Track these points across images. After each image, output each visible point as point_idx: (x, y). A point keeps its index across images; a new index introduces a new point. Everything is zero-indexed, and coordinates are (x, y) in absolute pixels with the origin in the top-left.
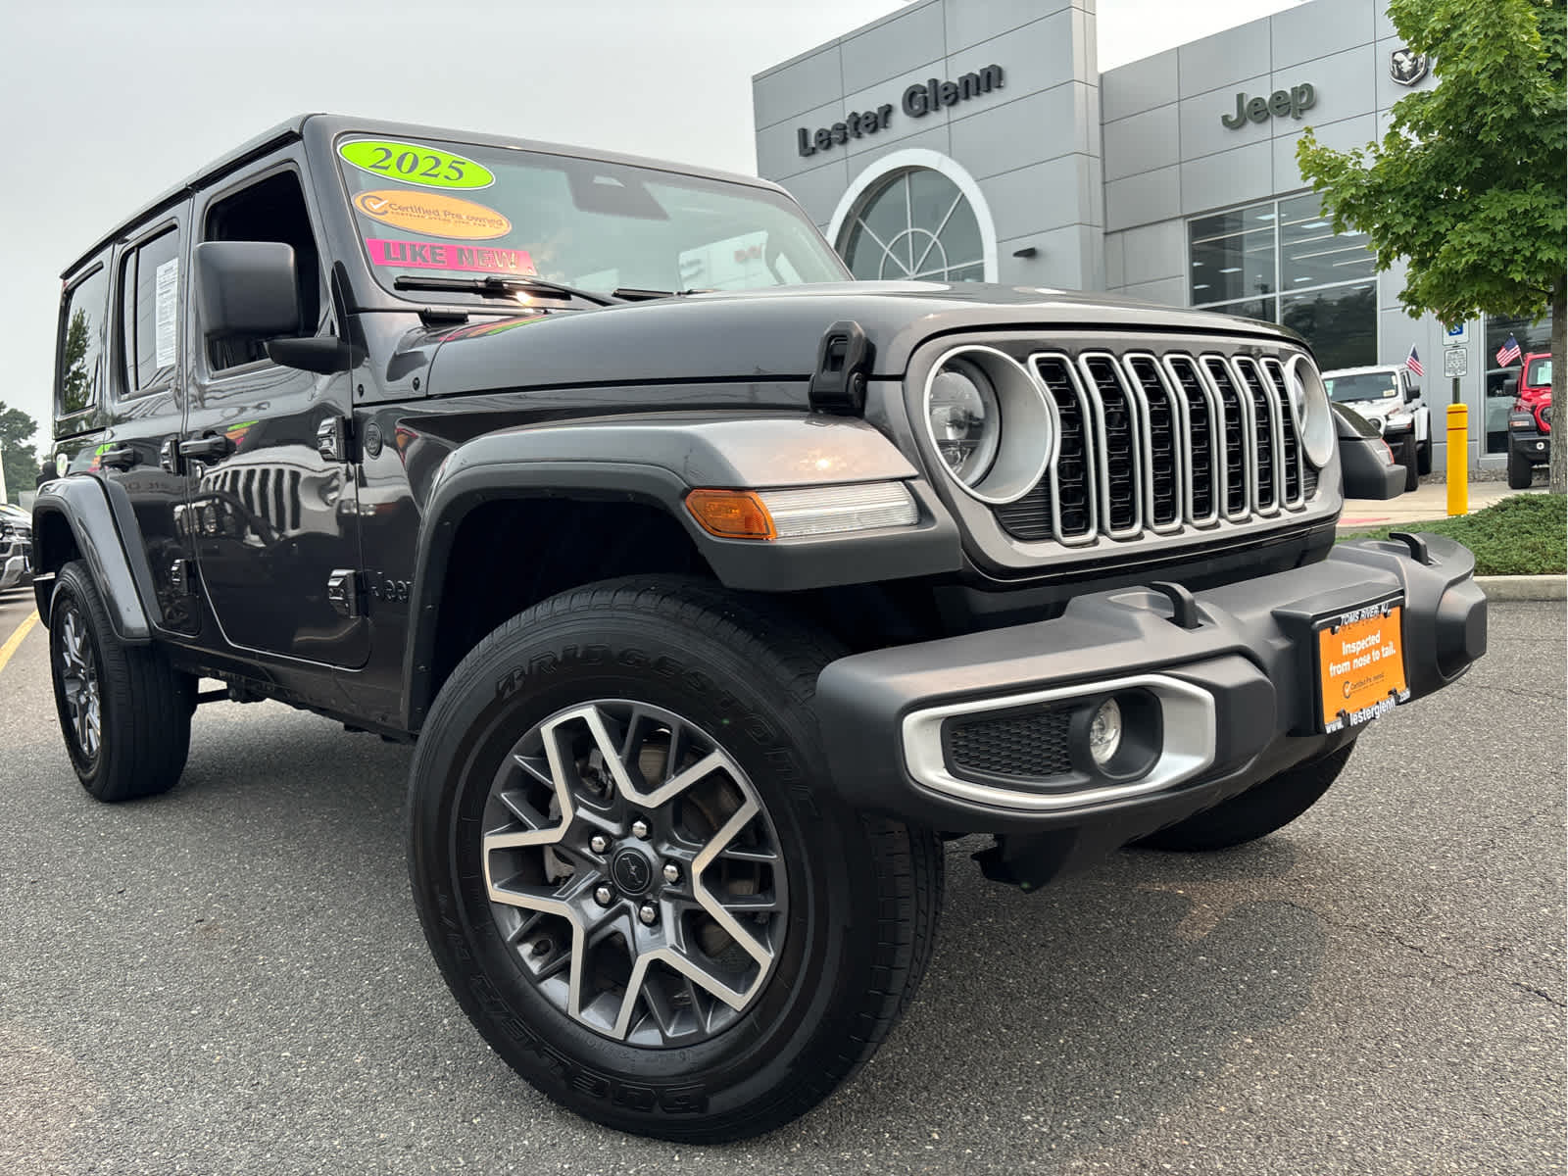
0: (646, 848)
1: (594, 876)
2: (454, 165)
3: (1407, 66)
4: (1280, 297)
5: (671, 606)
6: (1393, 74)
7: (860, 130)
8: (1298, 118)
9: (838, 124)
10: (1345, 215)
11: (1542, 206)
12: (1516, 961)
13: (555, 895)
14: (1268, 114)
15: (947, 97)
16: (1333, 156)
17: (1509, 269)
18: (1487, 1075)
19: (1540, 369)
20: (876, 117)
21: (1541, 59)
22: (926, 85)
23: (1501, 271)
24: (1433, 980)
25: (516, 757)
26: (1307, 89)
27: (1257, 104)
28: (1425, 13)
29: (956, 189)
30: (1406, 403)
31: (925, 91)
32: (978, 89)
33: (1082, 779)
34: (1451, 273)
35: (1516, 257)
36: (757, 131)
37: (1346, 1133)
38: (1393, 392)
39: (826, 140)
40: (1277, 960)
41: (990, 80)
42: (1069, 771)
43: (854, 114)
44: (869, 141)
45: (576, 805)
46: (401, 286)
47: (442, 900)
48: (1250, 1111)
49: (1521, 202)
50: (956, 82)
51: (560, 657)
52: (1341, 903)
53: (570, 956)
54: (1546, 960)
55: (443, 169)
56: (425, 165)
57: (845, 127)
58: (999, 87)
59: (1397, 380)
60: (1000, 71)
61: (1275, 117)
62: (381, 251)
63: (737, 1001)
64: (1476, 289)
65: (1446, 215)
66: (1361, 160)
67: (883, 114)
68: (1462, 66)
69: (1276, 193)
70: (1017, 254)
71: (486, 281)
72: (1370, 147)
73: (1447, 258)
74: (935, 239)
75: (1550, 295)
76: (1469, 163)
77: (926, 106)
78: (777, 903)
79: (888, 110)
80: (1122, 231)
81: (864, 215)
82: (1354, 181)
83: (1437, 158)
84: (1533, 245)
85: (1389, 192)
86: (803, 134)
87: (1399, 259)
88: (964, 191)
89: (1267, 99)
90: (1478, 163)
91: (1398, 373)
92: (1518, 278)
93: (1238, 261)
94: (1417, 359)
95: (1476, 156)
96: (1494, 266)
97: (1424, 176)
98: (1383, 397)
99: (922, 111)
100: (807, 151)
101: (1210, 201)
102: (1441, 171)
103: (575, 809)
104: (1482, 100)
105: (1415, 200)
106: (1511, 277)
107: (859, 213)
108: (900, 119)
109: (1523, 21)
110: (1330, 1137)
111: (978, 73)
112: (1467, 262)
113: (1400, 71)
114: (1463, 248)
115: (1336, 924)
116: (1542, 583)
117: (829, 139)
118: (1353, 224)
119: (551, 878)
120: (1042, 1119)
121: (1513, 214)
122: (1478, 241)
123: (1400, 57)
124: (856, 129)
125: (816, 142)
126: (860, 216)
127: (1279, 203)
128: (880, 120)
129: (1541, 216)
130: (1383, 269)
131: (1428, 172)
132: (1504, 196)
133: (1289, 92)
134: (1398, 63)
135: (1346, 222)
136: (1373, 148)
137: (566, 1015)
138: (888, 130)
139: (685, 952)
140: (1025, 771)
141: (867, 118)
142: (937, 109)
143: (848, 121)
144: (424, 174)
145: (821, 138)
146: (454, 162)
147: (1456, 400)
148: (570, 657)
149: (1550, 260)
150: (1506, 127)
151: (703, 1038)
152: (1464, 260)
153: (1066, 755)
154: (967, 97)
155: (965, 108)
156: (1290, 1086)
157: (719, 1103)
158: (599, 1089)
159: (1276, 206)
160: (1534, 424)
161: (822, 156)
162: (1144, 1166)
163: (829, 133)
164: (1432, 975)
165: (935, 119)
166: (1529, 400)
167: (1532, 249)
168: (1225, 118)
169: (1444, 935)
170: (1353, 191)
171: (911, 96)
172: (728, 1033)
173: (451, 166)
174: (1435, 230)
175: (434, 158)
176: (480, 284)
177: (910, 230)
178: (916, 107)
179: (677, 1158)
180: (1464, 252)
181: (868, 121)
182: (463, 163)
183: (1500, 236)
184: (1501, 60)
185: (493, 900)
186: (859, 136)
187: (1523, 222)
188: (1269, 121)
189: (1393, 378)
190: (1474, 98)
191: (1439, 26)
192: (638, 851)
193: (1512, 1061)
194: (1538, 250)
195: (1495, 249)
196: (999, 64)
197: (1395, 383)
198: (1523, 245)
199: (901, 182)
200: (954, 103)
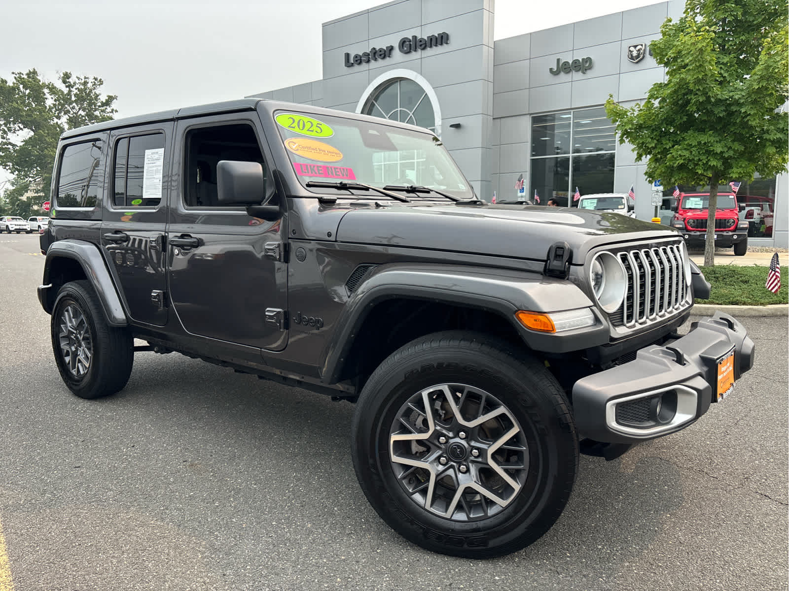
0: (464, 442)
1: (439, 453)
2: (318, 125)
3: (635, 54)
4: (572, 156)
5: (485, 348)
6: (629, 57)
7: (377, 57)
8: (584, 73)
9: (366, 53)
10: (625, 136)
11: (712, 141)
12: (753, 483)
13: (422, 460)
14: (571, 70)
15: (421, 45)
16: (621, 108)
17: (696, 168)
18: (759, 528)
19: (687, 201)
20: (385, 51)
21: (717, 77)
22: (411, 38)
23: (692, 168)
24: (726, 491)
25: (409, 404)
26: (589, 60)
27: (565, 65)
28: (666, 48)
29: (422, 91)
30: (628, 212)
31: (410, 41)
32: (436, 43)
33: (653, 423)
34: (671, 168)
35: (700, 163)
36: (323, 52)
37: (718, 551)
38: (623, 207)
39: (359, 60)
40: (665, 483)
41: (442, 39)
42: (649, 420)
43: (374, 49)
44: (381, 63)
45: (435, 425)
46: (309, 185)
47: (371, 461)
48: (681, 543)
49: (703, 138)
50: (426, 38)
51: (435, 366)
52: (679, 458)
53: (428, 485)
54: (764, 482)
55: (314, 128)
56: (308, 125)
57: (369, 55)
58: (447, 43)
59: (624, 201)
60: (447, 36)
61: (574, 71)
62: (300, 169)
63: (503, 503)
64: (681, 176)
65: (669, 140)
66: (634, 112)
67: (389, 50)
68: (682, 76)
69: (572, 107)
70: (452, 126)
71: (341, 183)
72: (636, 105)
73: (670, 160)
74: (411, 114)
75: (710, 178)
76: (681, 118)
77: (410, 49)
78: (524, 466)
79: (391, 49)
80: (500, 118)
81: (376, 99)
82: (630, 121)
83: (667, 114)
84: (707, 158)
85: (645, 127)
86: (347, 56)
87: (646, 157)
88: (426, 92)
89: (571, 62)
90: (685, 119)
91: (625, 198)
92: (700, 172)
93: (552, 136)
94: (633, 192)
95: (684, 115)
96: (690, 166)
97: (660, 122)
98: (618, 209)
99: (409, 51)
100: (348, 64)
101: (541, 108)
102: (669, 121)
103: (435, 426)
104: (690, 92)
105: (656, 132)
106: (697, 171)
107: (374, 98)
108: (397, 53)
109: (711, 60)
110: (713, 552)
111: (437, 35)
112: (679, 163)
113: (632, 55)
114: (678, 157)
115: (680, 467)
116: (705, 308)
117: (361, 60)
118: (628, 140)
119: (414, 452)
120: (605, 547)
121: (699, 143)
122: (684, 154)
123: (632, 49)
124: (375, 56)
125: (354, 61)
126: (374, 100)
127: (573, 112)
128: (387, 53)
129: (711, 146)
130: (639, 161)
131: (663, 121)
132: (696, 134)
133: (581, 60)
134: (631, 52)
135: (625, 139)
136: (638, 106)
137: (424, 509)
138: (391, 59)
139: (480, 484)
140: (637, 421)
141: (380, 51)
142: (415, 51)
143: (370, 52)
144: (308, 130)
145: (357, 59)
146: (318, 124)
147: (656, 216)
148: (440, 365)
149: (714, 165)
150: (699, 104)
151: (486, 517)
152: (677, 162)
153: (648, 415)
154: (431, 47)
155: (429, 51)
156: (691, 533)
157: (492, 543)
158: (439, 538)
159: (572, 113)
160: (684, 226)
161: (357, 68)
162: (652, 564)
163: (361, 57)
164: (725, 489)
165: (415, 55)
166: (682, 215)
167: (707, 160)
168: (551, 70)
169: (723, 472)
170: (630, 126)
171: (403, 42)
172: (498, 516)
173: (317, 126)
174: (664, 147)
175: (311, 123)
176: (338, 185)
177: (399, 109)
178: (406, 49)
179: (472, 565)
180: (678, 159)
181: (381, 53)
182: (321, 124)
183: (694, 153)
184: (700, 77)
185: (393, 461)
186: (376, 60)
187: (703, 147)
188: (571, 73)
189: (623, 200)
190: (687, 90)
191: (672, 56)
192: (460, 443)
193: (766, 522)
194: (709, 160)
195: (691, 159)
196: (447, 32)
197: (623, 202)
198: (703, 157)
199: (396, 84)
200: (424, 49)
